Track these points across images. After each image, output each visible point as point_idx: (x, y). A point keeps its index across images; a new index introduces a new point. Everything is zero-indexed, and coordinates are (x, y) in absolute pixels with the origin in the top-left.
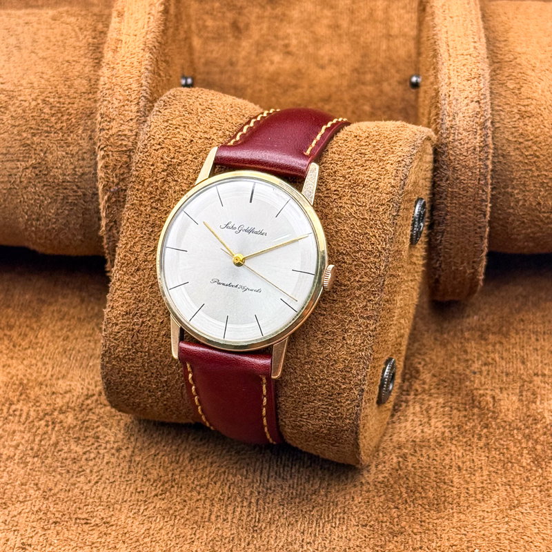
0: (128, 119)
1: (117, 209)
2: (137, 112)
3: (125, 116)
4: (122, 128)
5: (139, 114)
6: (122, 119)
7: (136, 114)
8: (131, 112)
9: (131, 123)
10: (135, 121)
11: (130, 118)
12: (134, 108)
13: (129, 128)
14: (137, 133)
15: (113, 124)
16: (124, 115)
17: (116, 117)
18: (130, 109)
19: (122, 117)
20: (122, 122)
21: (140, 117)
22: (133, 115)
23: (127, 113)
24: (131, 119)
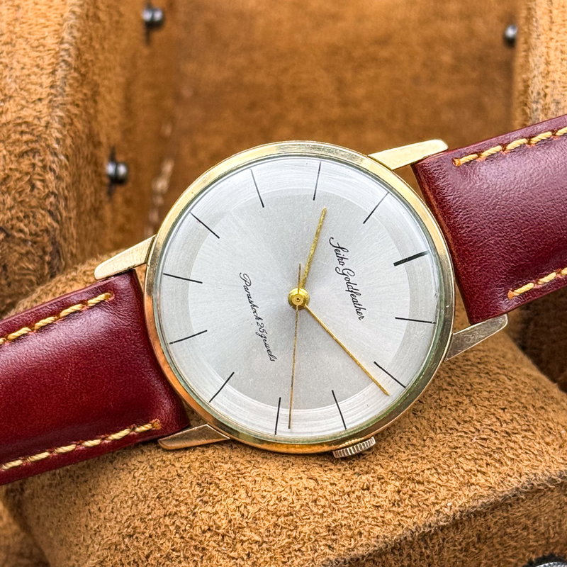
0: (35, 97)
1: (9, 247)
2: (52, 87)
3: (30, 94)
4: (23, 113)
5: (53, 91)
6: (24, 98)
7: (48, 90)
8: (41, 86)
9: (40, 106)
10: (45, 102)
11: (38, 96)
12: (47, 81)
13: (35, 114)
14: (48, 123)
15: (10, 105)
16: (28, 91)
17: (14, 95)
18: (40, 81)
19: (25, 94)
20: (23, 102)
21: (56, 96)
22: (44, 92)
23: (33, 87)
24: (40, 100)
